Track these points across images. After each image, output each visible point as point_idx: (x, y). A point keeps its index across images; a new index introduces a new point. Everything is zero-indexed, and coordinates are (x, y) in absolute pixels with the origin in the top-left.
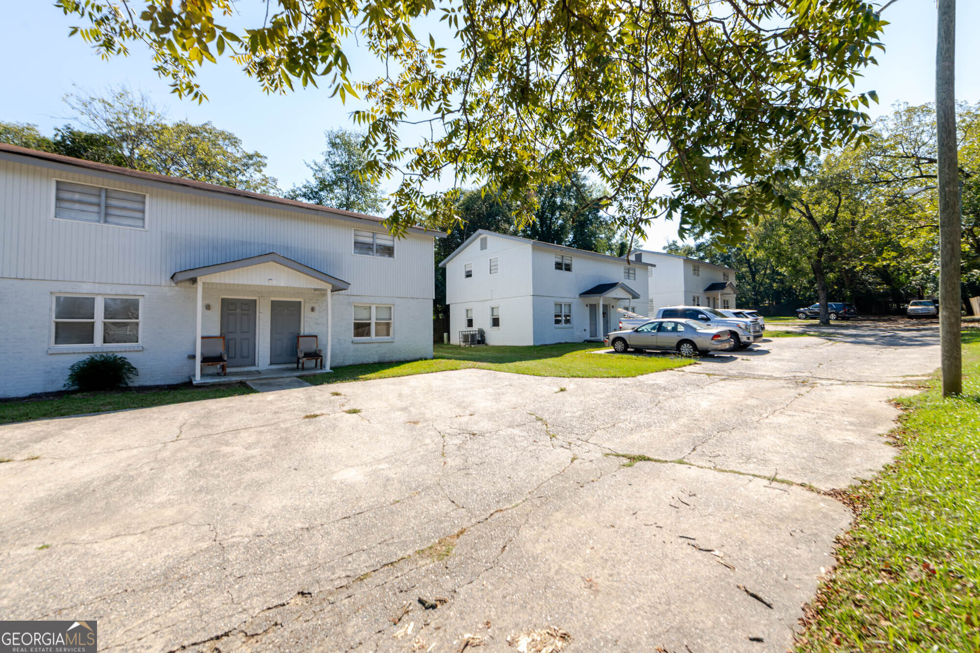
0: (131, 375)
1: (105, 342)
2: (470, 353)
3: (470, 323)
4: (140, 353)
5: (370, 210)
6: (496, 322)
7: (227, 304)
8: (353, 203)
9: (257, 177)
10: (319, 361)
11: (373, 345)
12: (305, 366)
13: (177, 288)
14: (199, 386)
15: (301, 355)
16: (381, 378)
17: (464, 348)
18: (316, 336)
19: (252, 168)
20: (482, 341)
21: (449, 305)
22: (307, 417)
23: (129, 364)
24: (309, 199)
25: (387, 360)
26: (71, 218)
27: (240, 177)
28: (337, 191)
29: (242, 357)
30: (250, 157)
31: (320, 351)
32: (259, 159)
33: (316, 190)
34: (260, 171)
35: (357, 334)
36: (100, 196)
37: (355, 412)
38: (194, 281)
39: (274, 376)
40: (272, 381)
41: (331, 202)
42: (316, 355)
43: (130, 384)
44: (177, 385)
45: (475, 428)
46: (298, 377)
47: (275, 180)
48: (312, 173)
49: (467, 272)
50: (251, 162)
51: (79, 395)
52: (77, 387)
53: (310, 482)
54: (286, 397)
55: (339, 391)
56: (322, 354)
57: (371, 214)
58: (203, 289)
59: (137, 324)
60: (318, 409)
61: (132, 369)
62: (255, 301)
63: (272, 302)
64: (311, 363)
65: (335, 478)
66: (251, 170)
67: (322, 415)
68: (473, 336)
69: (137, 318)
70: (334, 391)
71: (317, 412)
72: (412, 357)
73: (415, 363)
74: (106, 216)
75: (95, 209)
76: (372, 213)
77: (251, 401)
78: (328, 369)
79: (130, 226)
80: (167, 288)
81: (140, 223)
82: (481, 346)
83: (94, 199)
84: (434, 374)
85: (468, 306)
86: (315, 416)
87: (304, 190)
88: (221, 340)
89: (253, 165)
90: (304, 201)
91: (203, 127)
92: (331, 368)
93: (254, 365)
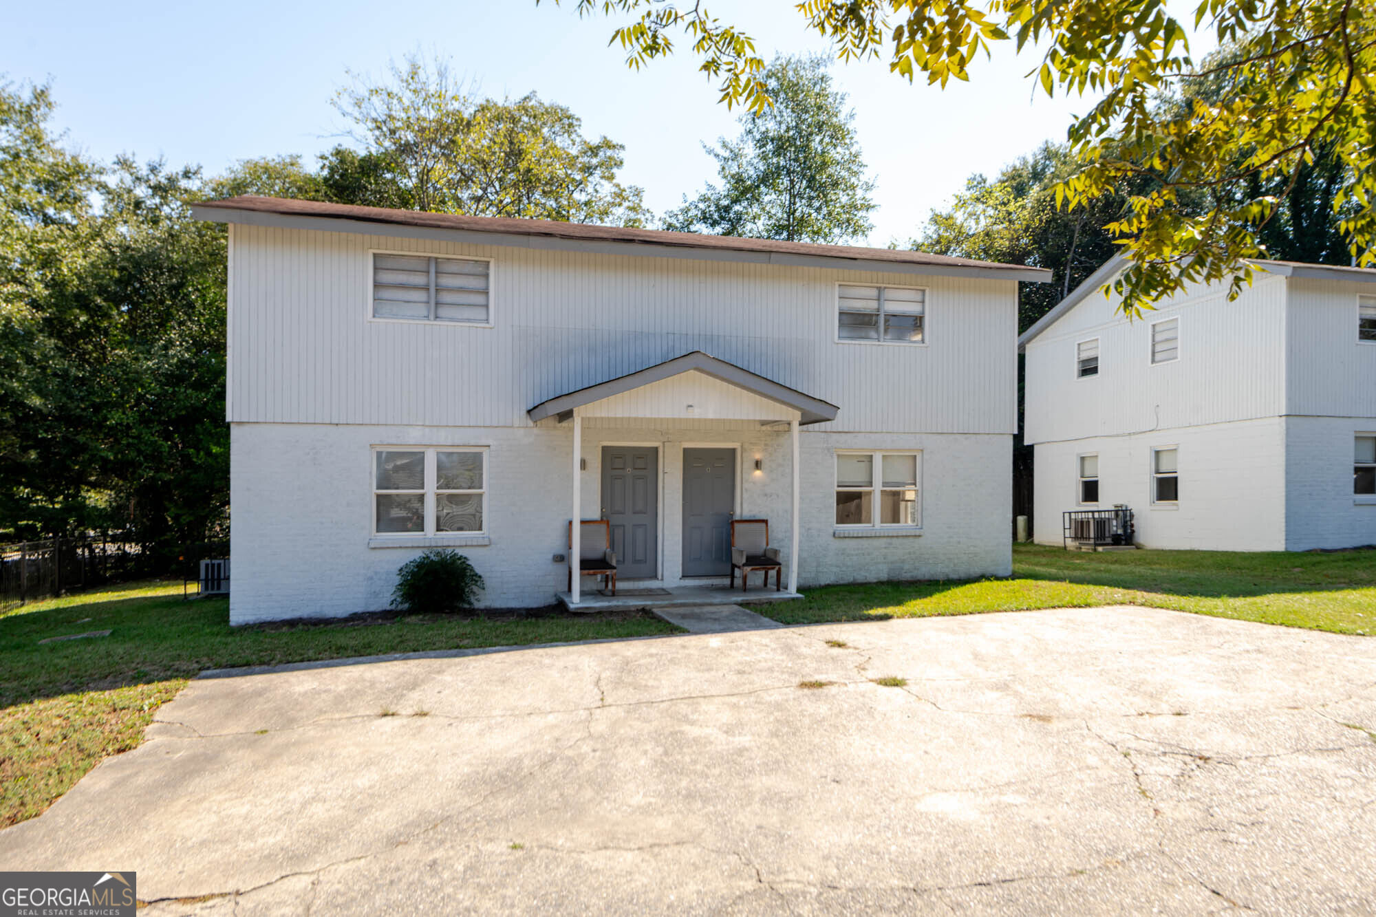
0: (475, 588)
1: (438, 530)
2: (1094, 565)
3: (1091, 491)
4: (485, 549)
5: (836, 231)
6: (1167, 489)
7: (610, 456)
8: (802, 221)
9: (606, 189)
10: (772, 573)
11: (876, 543)
12: (750, 583)
13: (536, 431)
14: (579, 614)
15: (739, 559)
16: (913, 615)
17: (1078, 554)
18: (765, 522)
19: (598, 172)
20: (1126, 537)
21: (1031, 447)
22: (803, 685)
23: (472, 570)
24: (714, 224)
25: (906, 576)
26: (395, 316)
27: (577, 196)
28: (768, 197)
29: (636, 561)
30: (594, 151)
31: (776, 552)
32: (609, 153)
33: (725, 202)
34: (611, 178)
35: (842, 519)
36: (428, 272)
37: (895, 683)
38: (566, 415)
39: (698, 601)
40: (697, 610)
41: (756, 228)
42: (767, 561)
43: (477, 605)
44: (538, 609)
45: (1200, 746)
46: (741, 605)
47: (638, 193)
48: (717, 165)
49: (1084, 362)
50: (594, 161)
51: (413, 619)
52: (406, 606)
53: (878, 810)
54: (744, 644)
55: (841, 639)
56: (780, 559)
57: (841, 242)
58: (583, 429)
59: (481, 495)
60: (817, 670)
61: (476, 578)
62: (656, 450)
63: (685, 450)
64: (756, 578)
65: (920, 807)
66: (596, 177)
67: (831, 683)
68: (1101, 524)
69: (481, 487)
70: (829, 638)
71: (821, 678)
72: (962, 572)
73: (975, 586)
74: (436, 307)
75: (420, 296)
76: (842, 240)
77: (684, 647)
78: (792, 592)
79: (469, 320)
80: (522, 431)
81: (480, 313)
82: (1123, 551)
83: (419, 279)
84: (1035, 614)
85: (1087, 449)
86: (820, 685)
87: (702, 206)
88: (603, 527)
89: (601, 165)
90: (703, 229)
91: (523, 107)
92: (799, 590)
93: (655, 577)
